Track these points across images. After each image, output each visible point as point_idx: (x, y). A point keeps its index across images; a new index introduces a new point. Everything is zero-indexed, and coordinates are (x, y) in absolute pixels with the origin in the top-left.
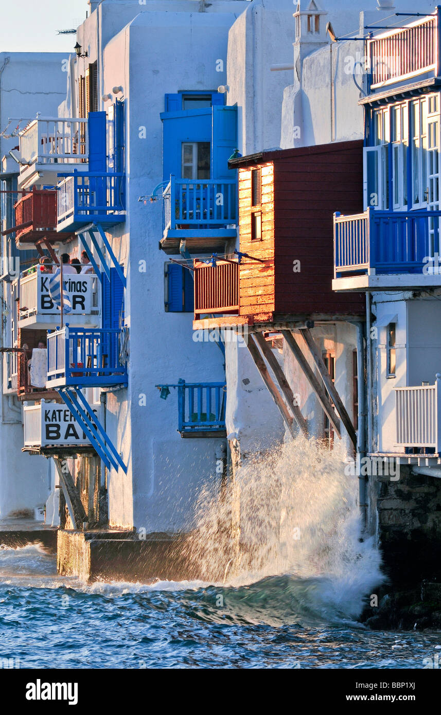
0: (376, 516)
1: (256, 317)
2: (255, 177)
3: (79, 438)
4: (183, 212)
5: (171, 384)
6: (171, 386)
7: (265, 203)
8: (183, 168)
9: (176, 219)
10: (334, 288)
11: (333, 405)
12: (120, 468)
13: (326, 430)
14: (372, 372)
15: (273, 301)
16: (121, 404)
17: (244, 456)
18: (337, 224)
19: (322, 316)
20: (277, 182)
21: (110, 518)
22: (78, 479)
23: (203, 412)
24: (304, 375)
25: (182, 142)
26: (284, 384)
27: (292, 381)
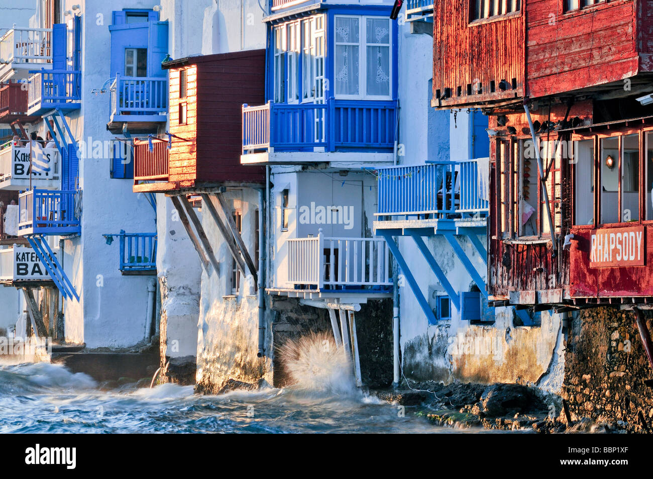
0: (271, 336)
1: (181, 184)
2: (182, 76)
3: (42, 274)
4: (126, 102)
5: (114, 234)
6: (115, 235)
7: (190, 96)
8: (126, 68)
9: (120, 107)
10: (242, 162)
11: (240, 252)
12: (74, 298)
13: (234, 270)
14: (270, 227)
15: (195, 171)
16: (76, 248)
17: (170, 289)
18: (245, 113)
19: (233, 184)
20: (199, 80)
21: (66, 336)
22: (41, 305)
23: (139, 255)
24: (217, 228)
25: (126, 49)
26: (202, 235)
27: (208, 233)
